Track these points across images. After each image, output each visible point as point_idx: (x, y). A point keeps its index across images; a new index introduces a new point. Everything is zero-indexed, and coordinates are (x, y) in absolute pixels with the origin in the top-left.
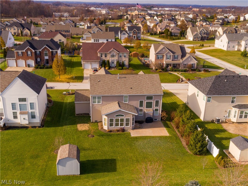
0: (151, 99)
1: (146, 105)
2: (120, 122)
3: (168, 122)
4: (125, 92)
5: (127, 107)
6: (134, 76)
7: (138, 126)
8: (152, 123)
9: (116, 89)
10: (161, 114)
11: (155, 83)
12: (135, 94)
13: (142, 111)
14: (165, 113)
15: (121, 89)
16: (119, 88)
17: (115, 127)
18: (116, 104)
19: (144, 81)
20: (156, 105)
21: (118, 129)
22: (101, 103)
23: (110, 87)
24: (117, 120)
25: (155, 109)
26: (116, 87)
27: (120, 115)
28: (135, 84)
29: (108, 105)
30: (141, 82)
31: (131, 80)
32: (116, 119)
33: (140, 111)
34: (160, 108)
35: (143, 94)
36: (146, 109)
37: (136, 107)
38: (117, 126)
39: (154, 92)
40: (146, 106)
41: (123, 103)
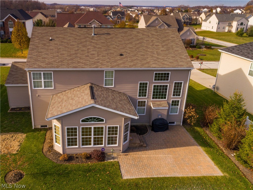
0: (164, 80)
1: (154, 92)
2: (92, 136)
3: (198, 129)
4: (108, 62)
5: (110, 98)
6: (127, 32)
7: (137, 142)
8: (165, 132)
9: (88, 56)
10: (185, 113)
11: (172, 46)
12: (130, 66)
13: (144, 105)
14: (194, 110)
15: (98, 56)
16: (94, 54)
17: (81, 147)
18: (86, 89)
19: (148, 41)
20: (174, 92)
21: (89, 151)
22: (53, 88)
23: (74, 52)
24: (86, 131)
25: (173, 101)
26: (88, 52)
27: (94, 118)
28: (130, 46)
29: (68, 92)
30: (141, 43)
31: (120, 40)
32: (83, 128)
33: (139, 106)
34: (183, 99)
35: (149, 67)
36: (152, 101)
37: (131, 97)
38: (87, 144)
39: (173, 63)
40: (154, 95)
41: (102, 87)
